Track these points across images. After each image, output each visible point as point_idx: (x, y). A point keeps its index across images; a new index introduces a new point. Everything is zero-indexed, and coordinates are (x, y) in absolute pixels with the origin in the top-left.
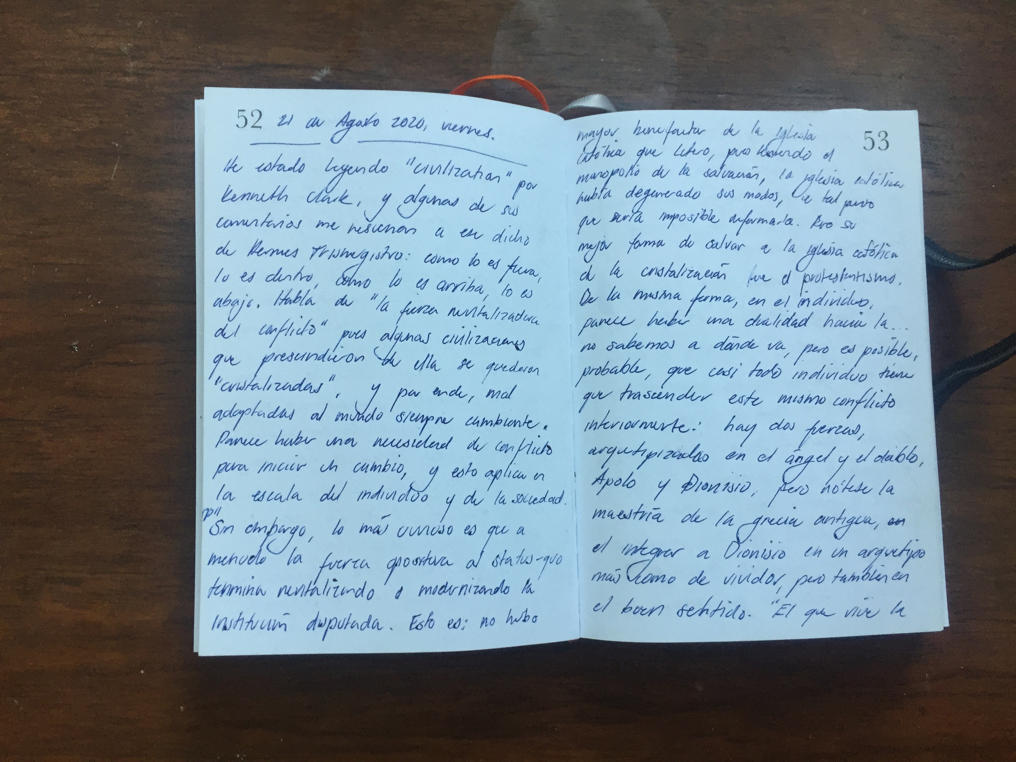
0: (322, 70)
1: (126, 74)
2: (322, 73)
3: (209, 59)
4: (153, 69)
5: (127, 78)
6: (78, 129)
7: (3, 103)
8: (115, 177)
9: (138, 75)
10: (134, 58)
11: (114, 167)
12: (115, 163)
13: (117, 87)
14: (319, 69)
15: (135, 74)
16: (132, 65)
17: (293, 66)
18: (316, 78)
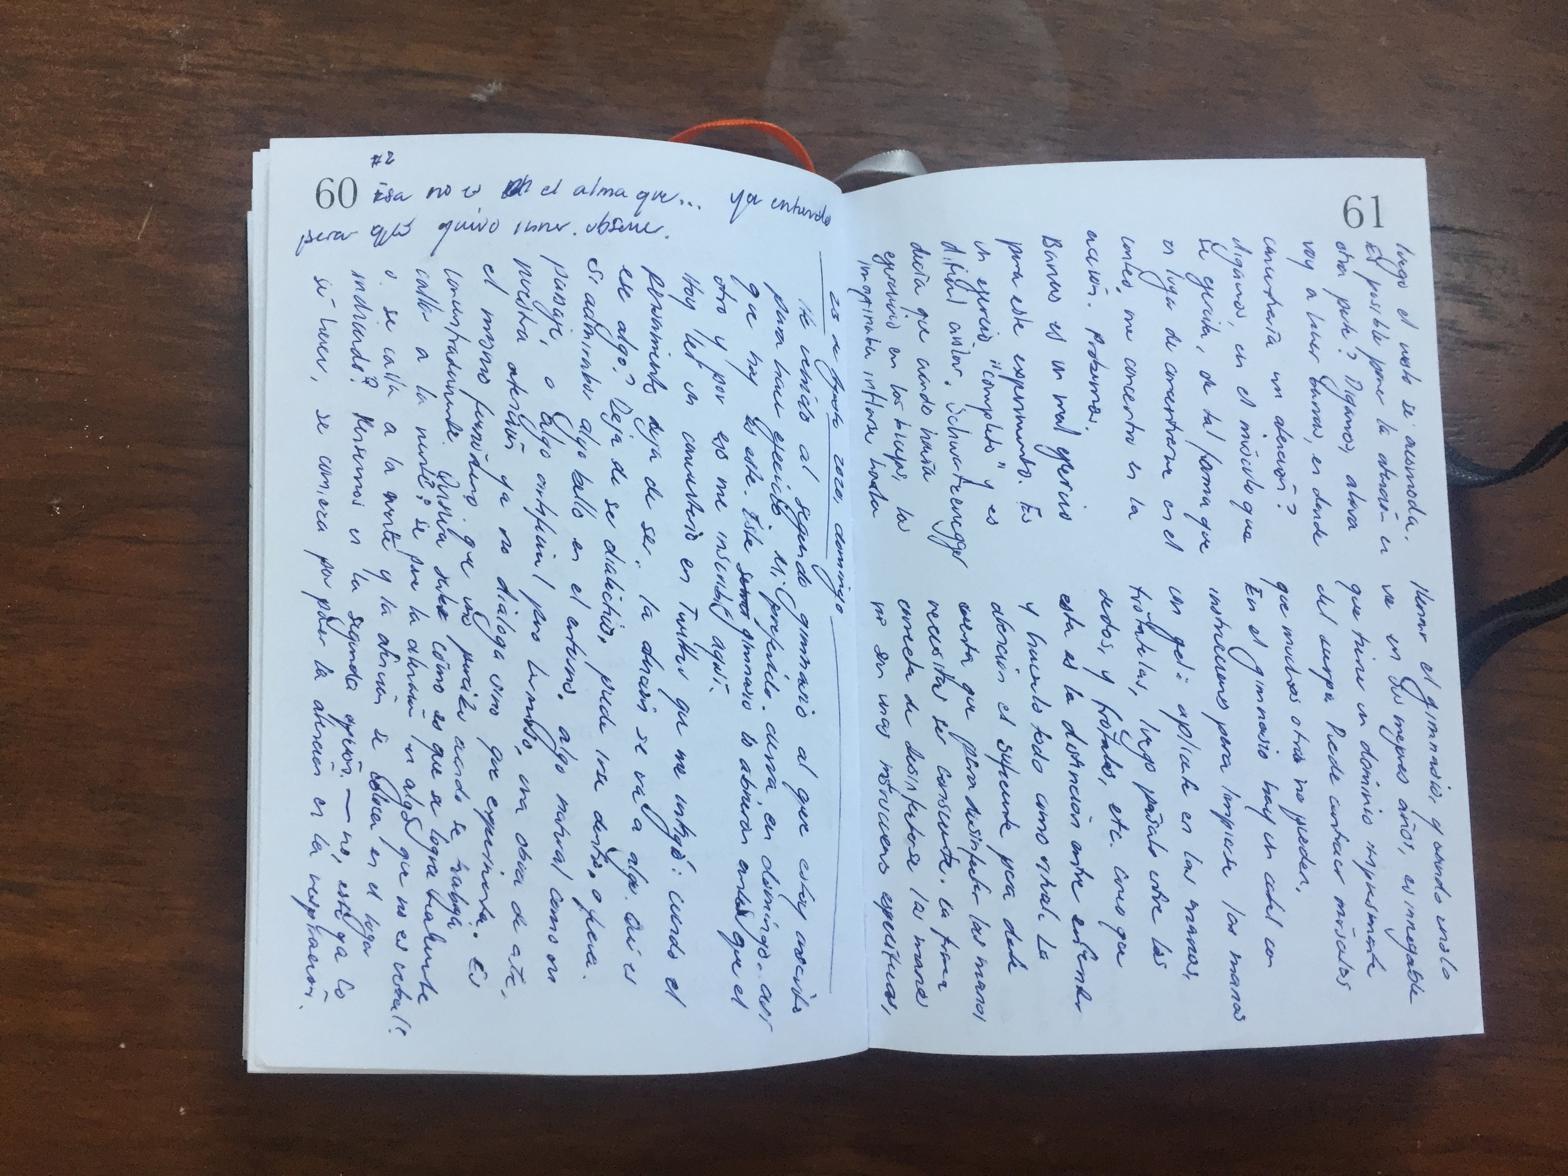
0: (490, 85)
1: (177, 73)
2: (489, 88)
3: (309, 57)
4: (218, 67)
5: (175, 80)
6: (90, 157)
8: (143, 236)
9: (195, 75)
10: (189, 48)
13: (160, 93)
14: (484, 82)
15: (188, 74)
16: (186, 59)
17: (440, 76)
18: (481, 97)
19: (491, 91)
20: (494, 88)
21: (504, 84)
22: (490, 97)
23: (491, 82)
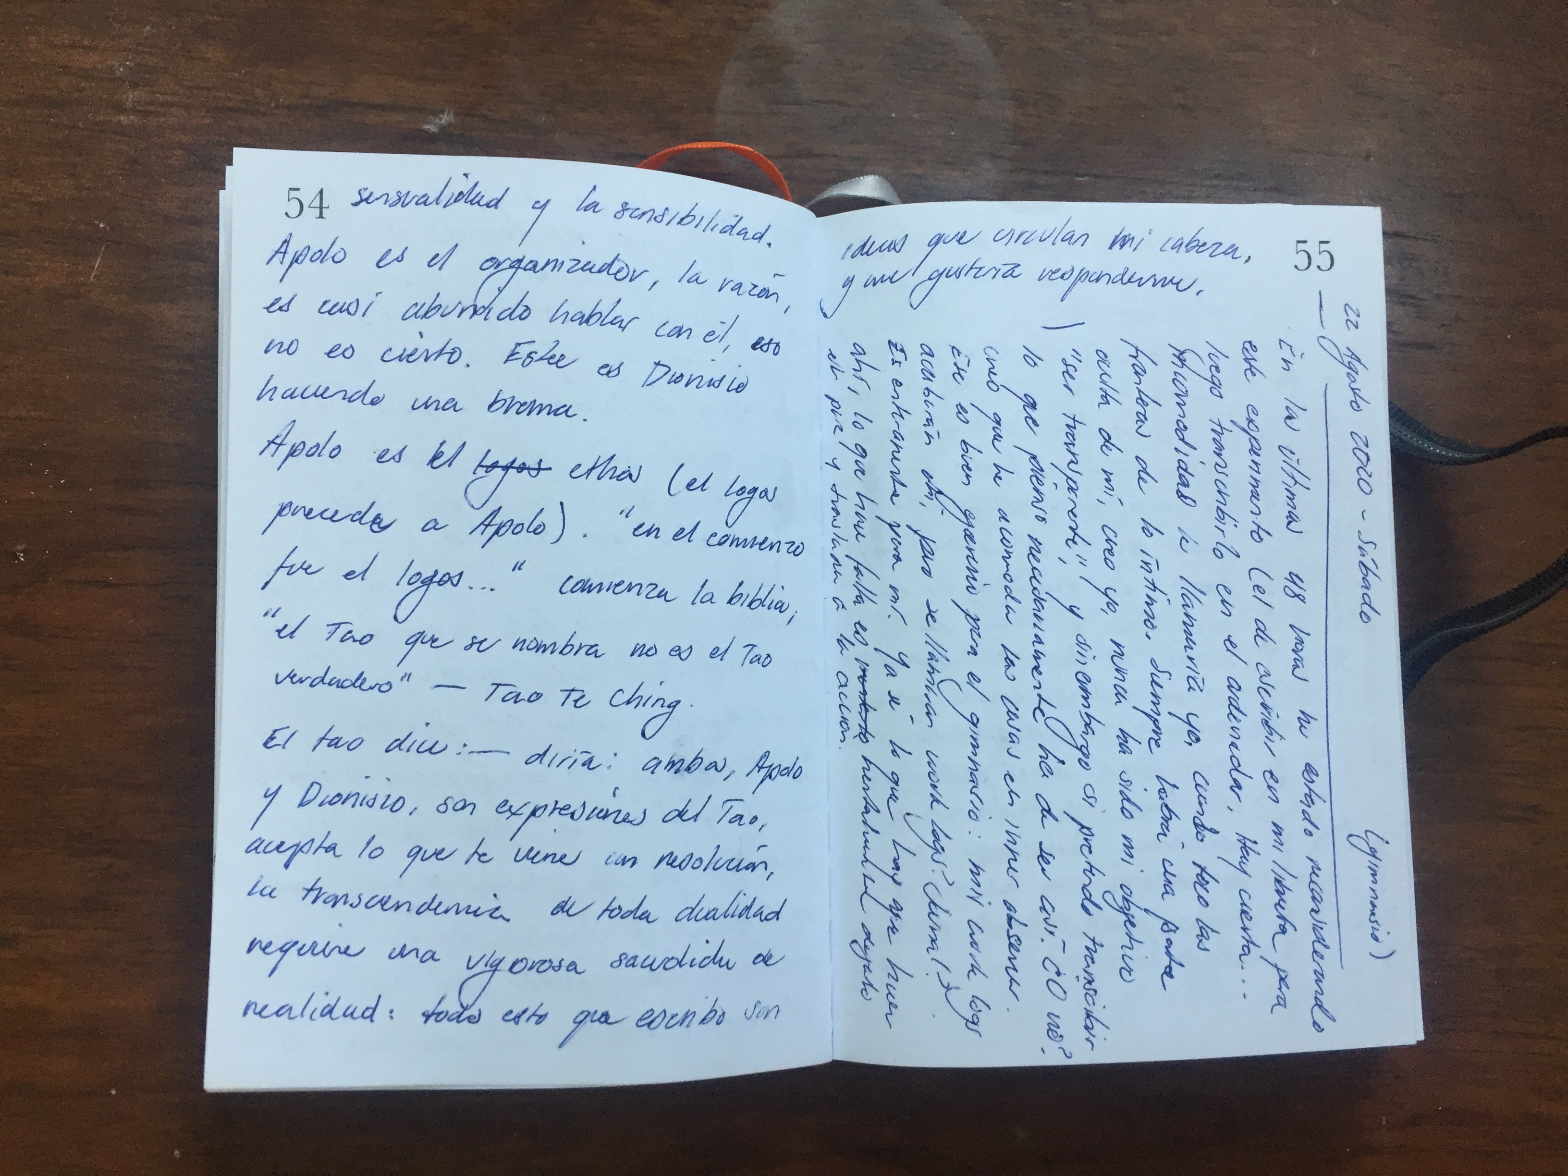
0: (442, 115)
1: (122, 110)
2: (441, 119)
3: (258, 92)
4: (166, 105)
5: (122, 118)
8: (96, 277)
9: (141, 113)
10: (135, 86)
11: (96, 262)
12: (97, 254)
14: (437, 113)
15: (136, 112)
16: (130, 97)
17: (393, 108)
18: (432, 128)
19: (443, 122)
20: (445, 119)
21: (456, 114)
22: (443, 128)
23: (443, 112)
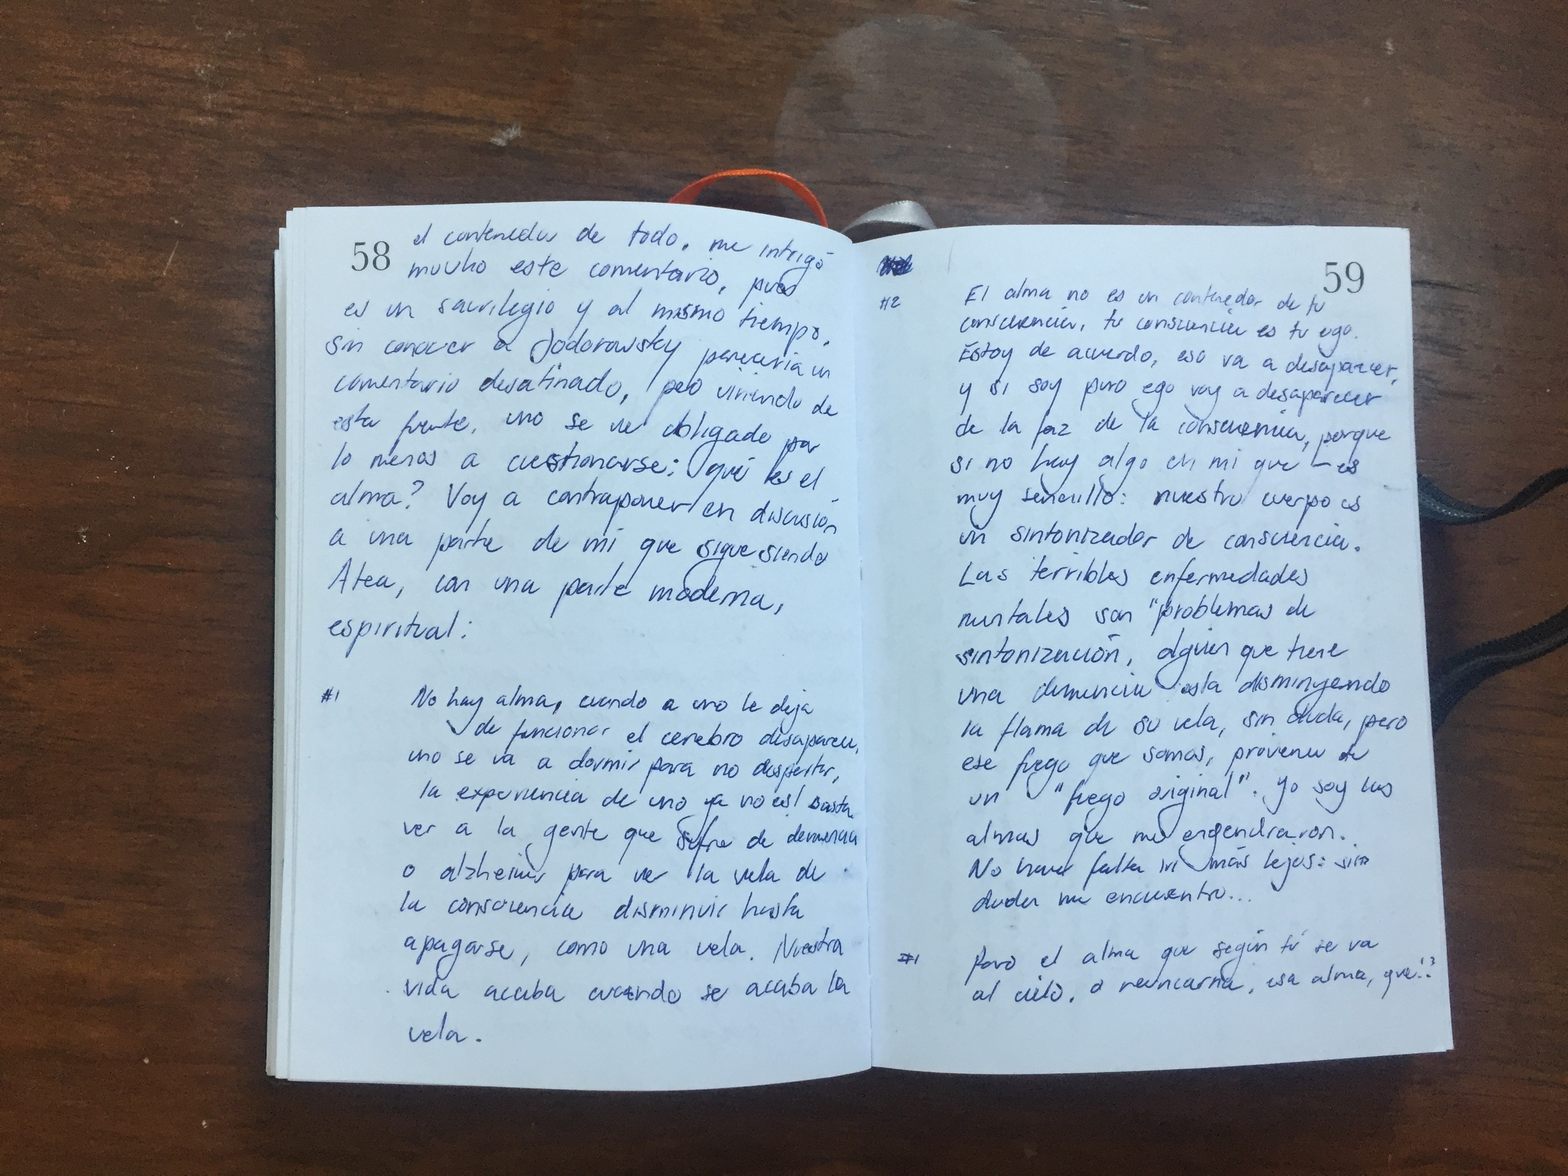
0: (509, 129)
1: (201, 111)
2: (509, 133)
3: (333, 99)
4: (243, 107)
5: (201, 119)
6: (116, 192)
7: (3, 143)
8: (170, 271)
9: (220, 114)
10: (214, 88)
11: (169, 257)
12: (171, 250)
13: (185, 131)
14: (504, 126)
15: (212, 113)
16: (209, 99)
17: (464, 120)
18: (500, 142)
19: (511, 136)
20: (513, 133)
21: (523, 128)
22: (509, 142)
23: (510, 126)
